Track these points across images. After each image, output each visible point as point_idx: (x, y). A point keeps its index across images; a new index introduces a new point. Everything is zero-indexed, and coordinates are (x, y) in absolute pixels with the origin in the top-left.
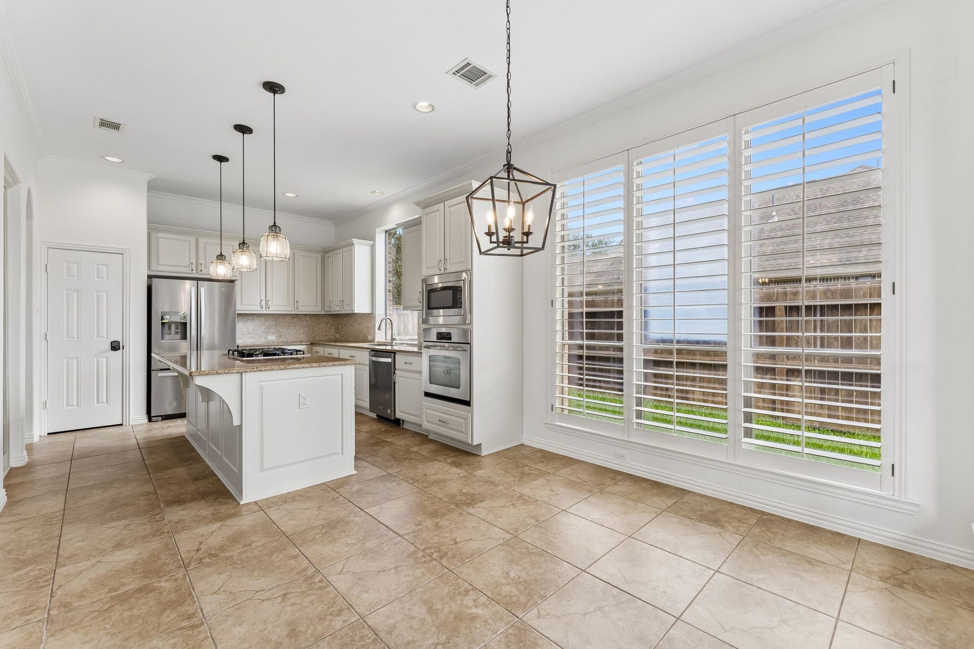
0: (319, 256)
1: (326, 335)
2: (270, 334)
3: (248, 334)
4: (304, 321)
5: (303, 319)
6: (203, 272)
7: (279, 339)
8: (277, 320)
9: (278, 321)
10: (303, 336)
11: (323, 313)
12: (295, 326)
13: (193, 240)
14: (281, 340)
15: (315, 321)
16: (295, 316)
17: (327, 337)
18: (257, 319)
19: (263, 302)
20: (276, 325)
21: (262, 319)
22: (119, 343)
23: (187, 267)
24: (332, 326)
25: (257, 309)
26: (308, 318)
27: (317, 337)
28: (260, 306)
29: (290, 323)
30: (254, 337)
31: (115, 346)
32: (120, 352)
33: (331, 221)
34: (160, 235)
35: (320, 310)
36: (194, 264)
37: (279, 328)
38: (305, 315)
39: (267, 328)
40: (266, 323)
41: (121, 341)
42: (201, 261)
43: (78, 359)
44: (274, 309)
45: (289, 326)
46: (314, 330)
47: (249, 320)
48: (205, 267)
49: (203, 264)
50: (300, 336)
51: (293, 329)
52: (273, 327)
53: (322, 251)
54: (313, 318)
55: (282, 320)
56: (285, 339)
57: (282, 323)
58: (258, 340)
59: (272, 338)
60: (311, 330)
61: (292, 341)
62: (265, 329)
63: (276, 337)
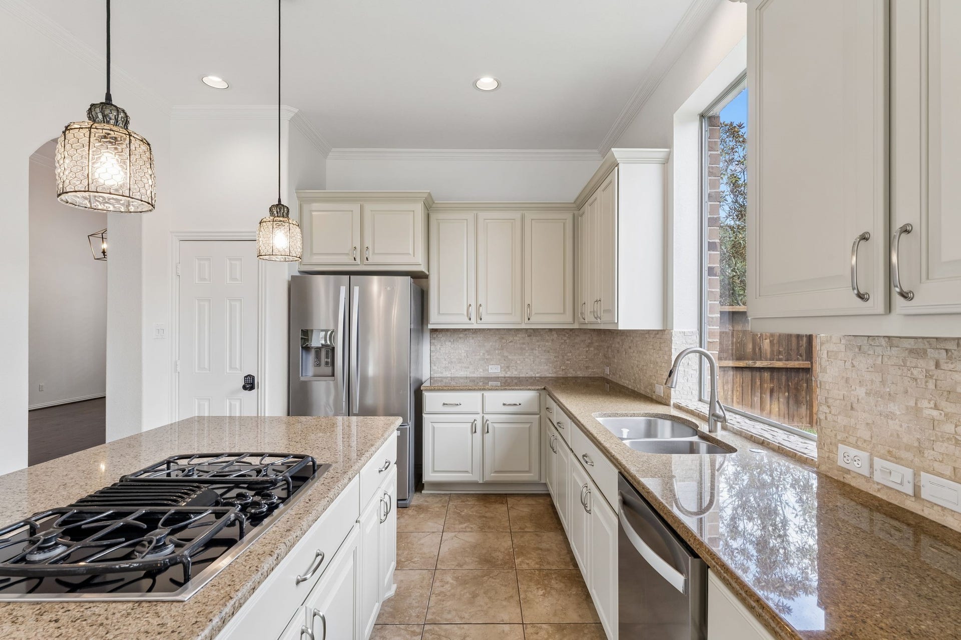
0: (568, 217)
1: (587, 368)
2: (491, 363)
3: (459, 363)
4: (547, 341)
5: (548, 338)
6: (370, 261)
7: (506, 373)
8: (503, 338)
9: (504, 341)
10: (546, 367)
11: (576, 326)
12: (532, 349)
13: (356, 207)
14: (508, 374)
15: (568, 341)
16: (532, 331)
17: (590, 370)
18: (473, 338)
19: (473, 310)
20: (502, 348)
21: (480, 337)
22: (254, 379)
23: (347, 254)
24: (598, 349)
25: (462, 322)
26: (556, 336)
27: (571, 371)
28: (468, 316)
29: (524, 344)
31: (250, 384)
32: (254, 392)
33: (596, 151)
34: (315, 206)
35: (570, 320)
36: (359, 248)
37: (506, 354)
38: (551, 330)
39: (488, 352)
40: (486, 344)
42: (368, 243)
43: (210, 399)
44: (490, 321)
45: (522, 349)
46: (566, 357)
47: (460, 338)
48: (374, 253)
49: (370, 248)
50: (541, 368)
51: (530, 355)
52: (497, 352)
53: (574, 205)
54: (565, 335)
55: (511, 339)
56: (516, 373)
57: (511, 344)
58: (474, 372)
59: (495, 370)
60: (561, 357)
61: (527, 375)
62: (484, 354)
63: (501, 368)
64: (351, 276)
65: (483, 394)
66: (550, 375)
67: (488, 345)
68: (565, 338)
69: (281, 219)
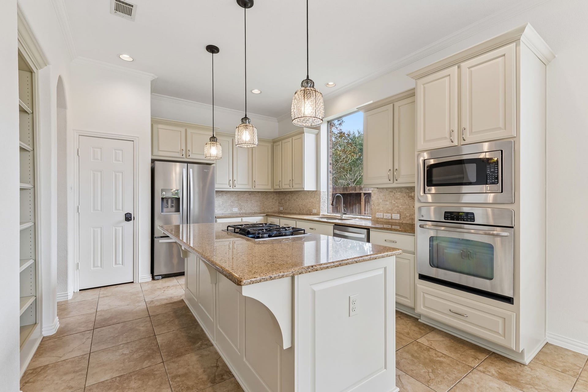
0: (270, 145)
1: (272, 208)
2: (234, 207)
3: (219, 207)
4: (257, 197)
6: (191, 157)
7: (240, 211)
8: (239, 196)
9: (239, 197)
10: (257, 208)
11: (272, 190)
12: (251, 201)
13: (183, 130)
14: (241, 212)
15: (265, 197)
16: (251, 192)
17: (273, 209)
18: (225, 195)
19: (231, 182)
20: (238, 200)
21: (229, 195)
22: (131, 215)
23: (180, 153)
24: (276, 201)
25: (227, 188)
26: (260, 195)
27: (266, 209)
28: (229, 185)
29: (247, 198)
30: (223, 209)
31: (128, 217)
32: (131, 222)
33: (276, 118)
34: (160, 126)
35: (270, 188)
36: (184, 150)
37: (240, 203)
38: (258, 192)
39: (232, 202)
40: (231, 198)
41: (131, 212)
42: (189, 148)
43: (101, 227)
44: (239, 187)
45: (247, 200)
46: (264, 204)
47: (220, 195)
48: (192, 153)
49: (190, 150)
50: (255, 208)
51: (250, 203)
52: (236, 202)
53: (272, 141)
54: (264, 194)
55: (242, 196)
56: (244, 211)
57: (242, 198)
58: (226, 211)
59: (236, 210)
60: (262, 204)
61: (249, 212)
62: (230, 203)
63: (238, 209)
64: (188, 164)
65: (242, 219)
66: (258, 212)
67: (232, 199)
68: (264, 196)
69: (214, 142)
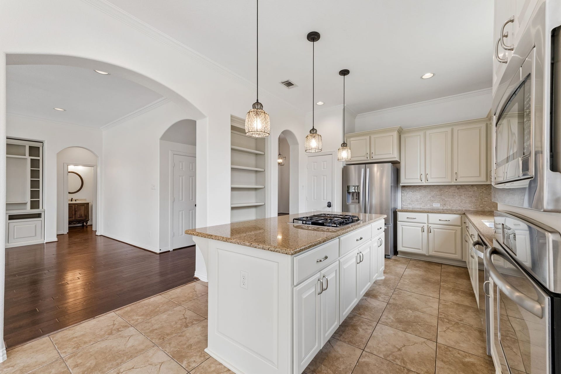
2: (435, 202)
3: (417, 201)
4: (470, 191)
5: (470, 190)
6: (374, 158)
7: (444, 207)
9: (442, 191)
10: (469, 205)
12: (460, 196)
13: (368, 138)
14: (445, 208)
15: (485, 192)
16: (460, 186)
18: (424, 190)
19: (423, 176)
20: (441, 195)
21: (428, 190)
22: (331, 203)
23: (364, 156)
26: (476, 189)
28: (420, 179)
29: (455, 193)
30: (422, 204)
31: (329, 205)
32: (331, 207)
34: (352, 139)
35: (485, 179)
36: (369, 154)
37: (443, 198)
38: (472, 185)
39: (433, 197)
40: (431, 193)
42: (373, 151)
44: (432, 181)
45: (454, 195)
46: (483, 200)
47: (417, 190)
48: (375, 155)
49: (373, 153)
50: (466, 205)
51: (458, 199)
52: (438, 197)
53: (487, 119)
54: (483, 189)
55: (447, 190)
56: (450, 207)
57: (447, 193)
58: (425, 206)
59: (437, 205)
60: (480, 200)
61: (457, 209)
62: (430, 198)
63: (441, 204)
64: (365, 165)
65: (428, 215)
66: (472, 209)
67: (433, 194)
68: (483, 190)
